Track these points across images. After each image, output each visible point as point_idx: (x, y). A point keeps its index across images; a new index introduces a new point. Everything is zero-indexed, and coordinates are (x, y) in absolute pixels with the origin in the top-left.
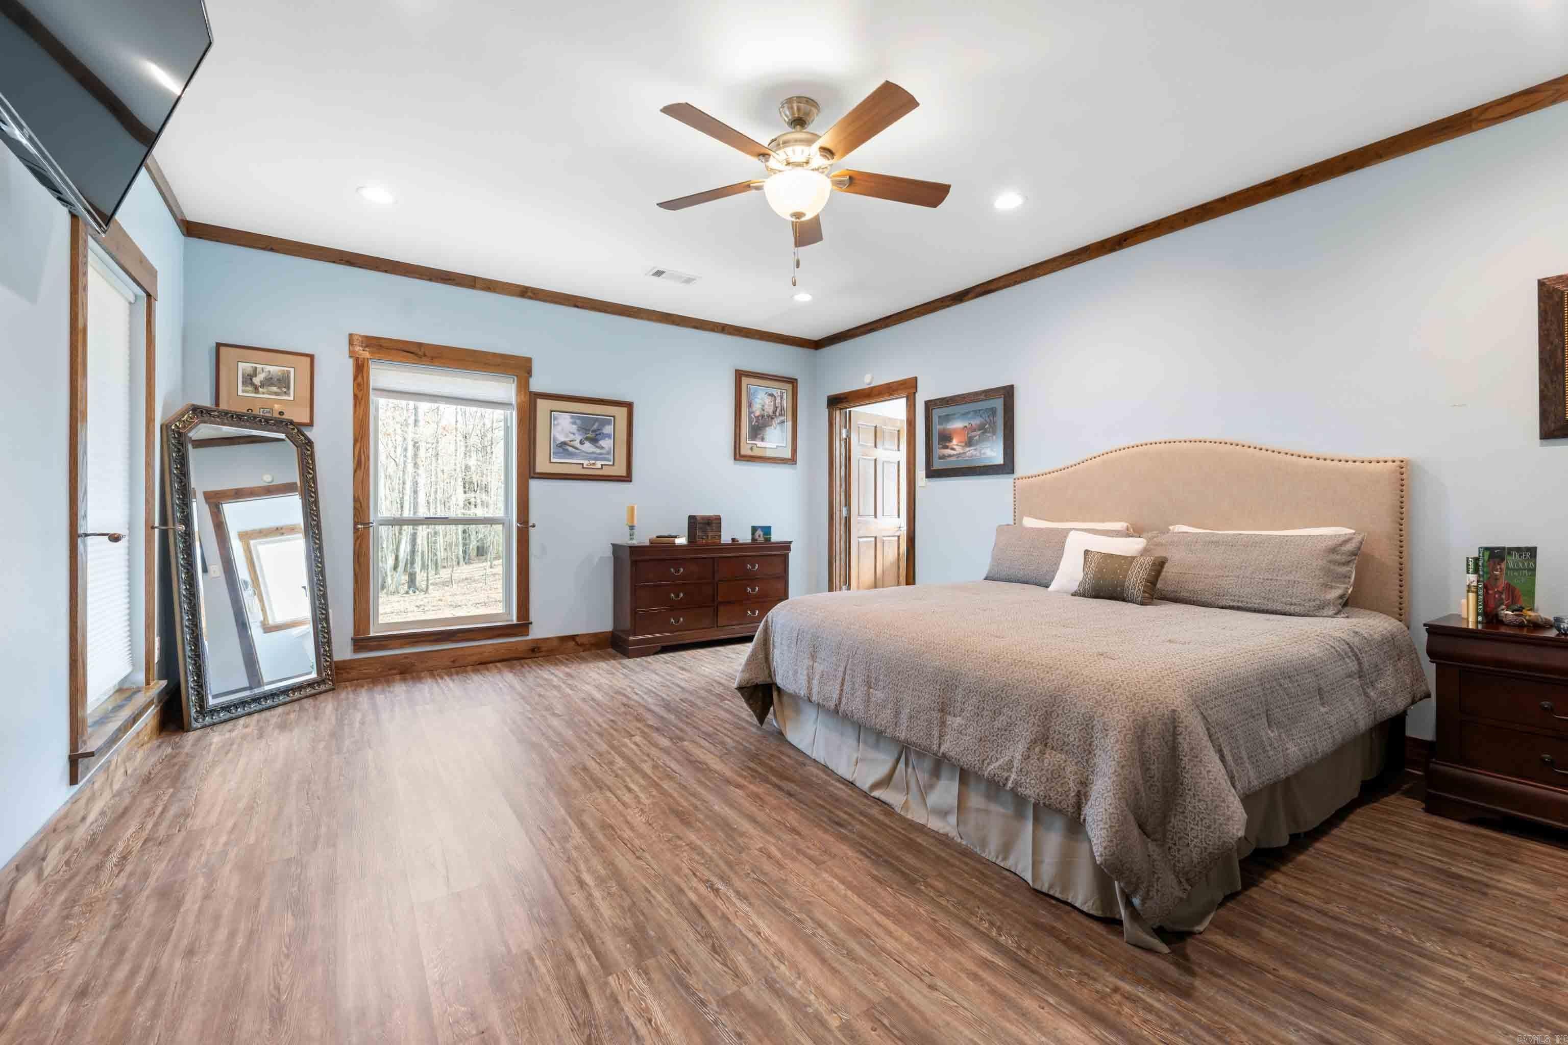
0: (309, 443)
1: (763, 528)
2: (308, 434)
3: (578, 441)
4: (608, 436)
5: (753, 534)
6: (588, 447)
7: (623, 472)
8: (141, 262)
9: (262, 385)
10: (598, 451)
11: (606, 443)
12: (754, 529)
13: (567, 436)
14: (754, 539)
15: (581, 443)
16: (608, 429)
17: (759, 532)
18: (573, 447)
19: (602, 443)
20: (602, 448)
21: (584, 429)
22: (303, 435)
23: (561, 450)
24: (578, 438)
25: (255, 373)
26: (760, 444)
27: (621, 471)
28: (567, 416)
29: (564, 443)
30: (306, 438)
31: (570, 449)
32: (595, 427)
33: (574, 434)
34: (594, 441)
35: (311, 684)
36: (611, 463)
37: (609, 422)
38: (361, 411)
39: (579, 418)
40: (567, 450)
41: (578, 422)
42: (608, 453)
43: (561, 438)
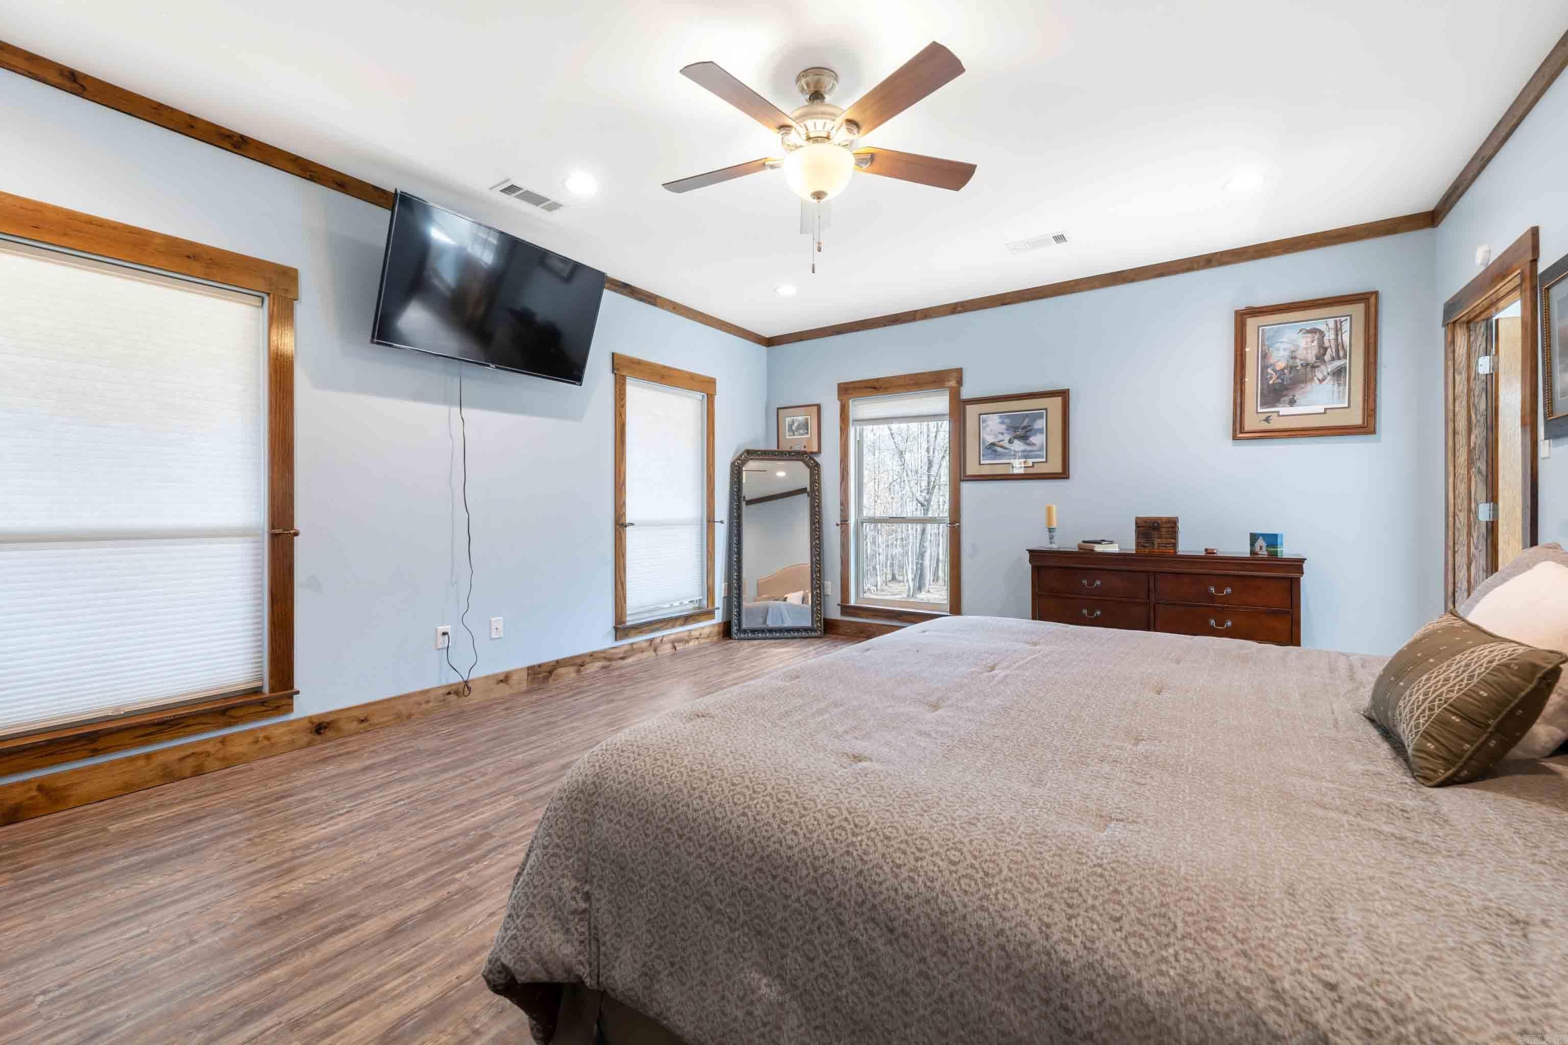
0: (817, 465)
1: (1265, 536)
2: (817, 459)
3: (1007, 441)
4: (1040, 431)
5: (1252, 544)
6: (1018, 446)
7: (1058, 469)
8: (692, 379)
9: (797, 430)
10: (1029, 448)
11: (1038, 440)
12: (1254, 538)
13: (996, 436)
14: (1253, 552)
15: (1010, 442)
16: (1040, 424)
17: (1261, 542)
18: (1002, 447)
19: (1033, 439)
20: (1034, 444)
21: (1012, 428)
22: (813, 460)
23: (990, 451)
24: (1007, 437)
25: (793, 422)
26: (1284, 410)
27: (1055, 466)
28: (996, 417)
29: (993, 444)
30: (815, 461)
31: (999, 449)
32: (1025, 424)
33: (1002, 434)
34: (1024, 438)
35: (806, 630)
36: (1044, 460)
37: (1040, 416)
38: (844, 438)
39: (1008, 417)
40: (996, 451)
41: (1007, 421)
42: (1041, 449)
43: (990, 439)
